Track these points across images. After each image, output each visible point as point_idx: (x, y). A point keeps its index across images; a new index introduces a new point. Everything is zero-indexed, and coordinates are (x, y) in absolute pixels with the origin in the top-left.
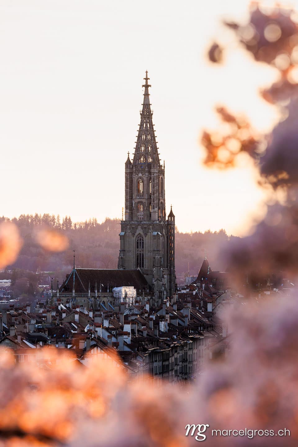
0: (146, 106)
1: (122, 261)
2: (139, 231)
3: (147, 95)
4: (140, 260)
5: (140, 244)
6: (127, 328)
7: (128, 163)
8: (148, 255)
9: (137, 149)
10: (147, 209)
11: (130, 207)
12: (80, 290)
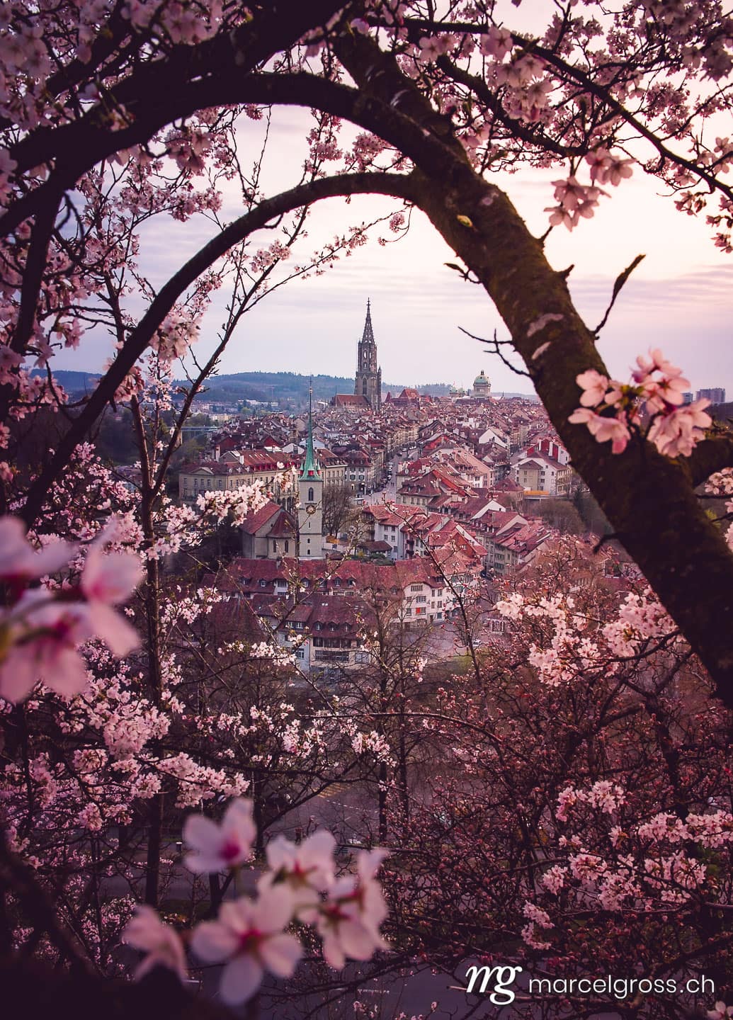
0: (368, 315)
1: (356, 392)
2: (365, 377)
3: (368, 309)
4: (365, 392)
5: (365, 383)
6: (378, 421)
7: (359, 343)
8: (368, 388)
9: (364, 336)
10: (368, 366)
11: (360, 366)
12: (340, 405)
